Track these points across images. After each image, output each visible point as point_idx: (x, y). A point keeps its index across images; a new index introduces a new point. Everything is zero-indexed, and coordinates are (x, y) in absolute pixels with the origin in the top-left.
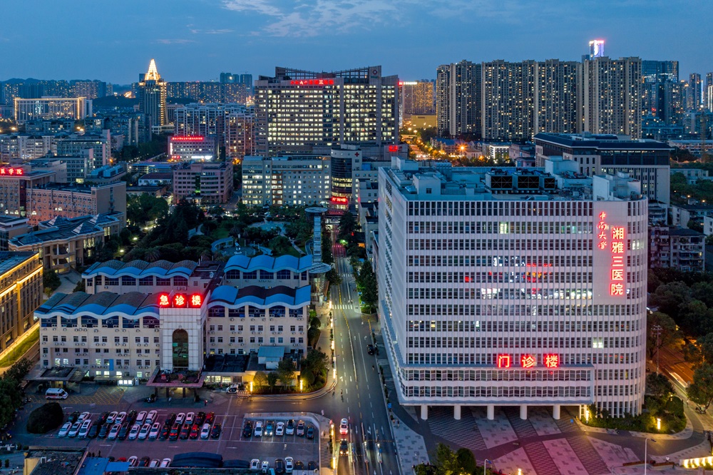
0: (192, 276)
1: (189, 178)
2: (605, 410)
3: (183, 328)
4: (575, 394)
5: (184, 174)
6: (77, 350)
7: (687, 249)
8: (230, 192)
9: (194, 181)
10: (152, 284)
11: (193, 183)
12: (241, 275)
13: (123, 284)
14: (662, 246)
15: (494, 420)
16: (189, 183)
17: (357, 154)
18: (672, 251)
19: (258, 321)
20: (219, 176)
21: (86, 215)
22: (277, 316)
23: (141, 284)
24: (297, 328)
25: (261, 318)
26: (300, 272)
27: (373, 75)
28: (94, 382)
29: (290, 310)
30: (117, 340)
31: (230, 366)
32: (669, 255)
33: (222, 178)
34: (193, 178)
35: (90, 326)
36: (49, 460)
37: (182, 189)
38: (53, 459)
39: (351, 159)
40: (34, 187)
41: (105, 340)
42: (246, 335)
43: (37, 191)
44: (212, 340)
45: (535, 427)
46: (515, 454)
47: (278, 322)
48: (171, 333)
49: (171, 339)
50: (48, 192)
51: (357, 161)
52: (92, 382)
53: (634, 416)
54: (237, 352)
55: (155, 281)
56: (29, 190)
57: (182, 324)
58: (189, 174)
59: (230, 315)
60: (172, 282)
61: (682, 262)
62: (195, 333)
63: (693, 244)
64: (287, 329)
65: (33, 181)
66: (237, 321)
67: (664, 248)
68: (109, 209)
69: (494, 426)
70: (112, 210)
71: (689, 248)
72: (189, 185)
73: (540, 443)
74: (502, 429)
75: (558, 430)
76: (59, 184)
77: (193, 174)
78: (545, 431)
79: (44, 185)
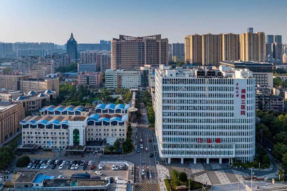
0: (82, 111)
1: (85, 78)
2: (239, 160)
3: (77, 129)
4: (228, 154)
5: (83, 76)
6: (37, 137)
7: (277, 103)
8: (101, 84)
9: (87, 79)
10: (66, 114)
11: (86, 80)
12: (102, 111)
13: (56, 114)
14: (267, 102)
15: (196, 164)
16: (84, 80)
17: (151, 69)
18: (271, 104)
19: (107, 127)
20: (96, 77)
21: (43, 91)
22: (114, 125)
23: (62, 114)
24: (122, 130)
25: (108, 126)
26: (124, 110)
27: (158, 38)
28: (43, 150)
29: (119, 123)
30: (52, 133)
31: (96, 144)
32: (270, 105)
33: (98, 78)
34: (86, 78)
35: (41, 128)
36: (23, 175)
37: (82, 82)
38: (25, 175)
39: (148, 70)
40: (23, 80)
41: (47, 133)
42: (102, 132)
43: (24, 81)
44: (89, 134)
45: (212, 166)
46: (203, 175)
47: (115, 127)
48: (72, 131)
49: (73, 133)
50: (28, 82)
51: (151, 71)
52: (42, 150)
53: (250, 162)
54: (99, 140)
55: (68, 113)
56: (21, 81)
57: (77, 127)
58: (84, 76)
59: (96, 125)
60: (74, 113)
61: (275, 108)
62: (82, 131)
63: (279, 101)
64: (118, 130)
65: (22, 77)
66: (99, 127)
67: (268, 103)
68: (52, 88)
69: (196, 166)
70: (53, 89)
71: (278, 103)
72: (85, 81)
73: (213, 172)
74: (199, 167)
75: (221, 167)
76: (33, 79)
77: (86, 76)
78: (215, 168)
79: (27, 79)
